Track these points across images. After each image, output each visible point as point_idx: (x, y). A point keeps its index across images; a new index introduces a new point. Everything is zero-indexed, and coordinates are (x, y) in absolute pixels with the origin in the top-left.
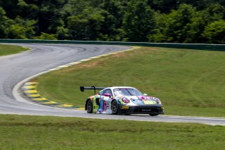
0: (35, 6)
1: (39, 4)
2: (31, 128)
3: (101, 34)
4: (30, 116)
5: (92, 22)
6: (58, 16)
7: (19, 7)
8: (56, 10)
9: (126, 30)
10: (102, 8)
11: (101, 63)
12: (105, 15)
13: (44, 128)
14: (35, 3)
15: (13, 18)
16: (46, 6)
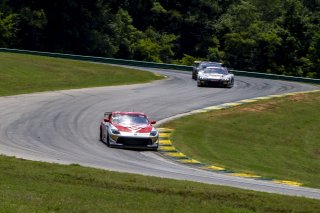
0: (177, 14)
1: (183, 11)
2: (160, 196)
3: (275, 65)
4: (160, 179)
5: (263, 44)
6: (211, 32)
7: (154, 12)
8: (208, 22)
9: (314, 60)
10: (279, 24)
11: (272, 106)
12: (284, 36)
13: (179, 199)
14: (178, 9)
15: (143, 30)
16: (193, 13)
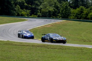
0: (30, 6)
1: (31, 5)
2: (28, 47)
3: (52, 16)
4: (27, 43)
5: (50, 11)
6: (38, 9)
7: (25, 5)
8: (37, 7)
9: (61, 14)
10: (53, 7)
11: (52, 25)
12: (54, 9)
13: (32, 47)
14: (30, 4)
15: (23, 9)
16: (34, 5)
